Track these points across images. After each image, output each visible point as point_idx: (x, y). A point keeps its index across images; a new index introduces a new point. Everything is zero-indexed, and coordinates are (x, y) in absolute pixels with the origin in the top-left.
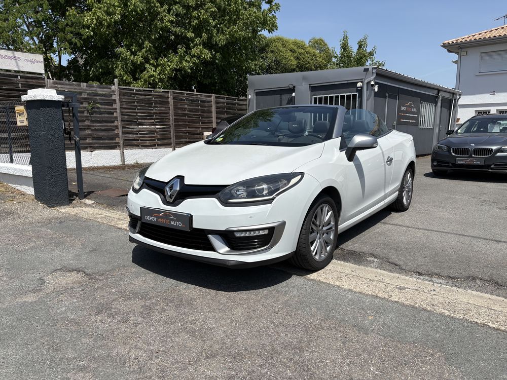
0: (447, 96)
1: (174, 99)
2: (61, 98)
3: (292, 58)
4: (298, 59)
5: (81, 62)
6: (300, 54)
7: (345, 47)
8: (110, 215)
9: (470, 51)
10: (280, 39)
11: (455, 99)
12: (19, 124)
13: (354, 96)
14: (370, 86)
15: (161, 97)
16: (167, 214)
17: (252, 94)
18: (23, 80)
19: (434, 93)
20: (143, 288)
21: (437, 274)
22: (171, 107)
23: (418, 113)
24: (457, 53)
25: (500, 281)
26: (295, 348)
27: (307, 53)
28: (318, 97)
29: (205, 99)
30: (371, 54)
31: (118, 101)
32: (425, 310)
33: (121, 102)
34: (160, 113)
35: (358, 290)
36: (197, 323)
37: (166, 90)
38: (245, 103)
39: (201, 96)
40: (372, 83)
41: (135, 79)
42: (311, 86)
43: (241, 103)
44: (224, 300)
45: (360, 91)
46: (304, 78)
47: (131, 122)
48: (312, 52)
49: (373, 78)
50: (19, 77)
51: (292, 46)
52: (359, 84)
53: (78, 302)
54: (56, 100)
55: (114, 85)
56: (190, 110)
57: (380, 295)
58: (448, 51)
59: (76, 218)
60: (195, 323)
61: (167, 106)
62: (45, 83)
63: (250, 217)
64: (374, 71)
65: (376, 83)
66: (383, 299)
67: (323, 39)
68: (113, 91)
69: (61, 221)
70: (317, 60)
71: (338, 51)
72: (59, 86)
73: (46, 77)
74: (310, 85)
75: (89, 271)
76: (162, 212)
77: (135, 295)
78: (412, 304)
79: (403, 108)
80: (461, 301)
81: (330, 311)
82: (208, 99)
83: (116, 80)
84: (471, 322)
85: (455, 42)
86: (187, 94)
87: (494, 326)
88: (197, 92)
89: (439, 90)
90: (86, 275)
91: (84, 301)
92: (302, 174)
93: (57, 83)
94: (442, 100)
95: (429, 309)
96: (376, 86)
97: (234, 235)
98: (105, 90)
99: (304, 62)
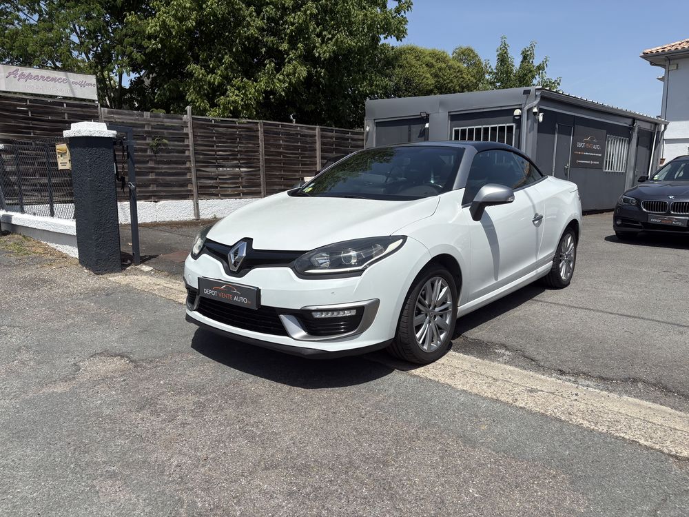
0: (646, 126)
1: (265, 132)
2: (112, 133)
3: (428, 75)
4: (436, 76)
5: (147, 82)
6: (440, 69)
7: (503, 59)
8: (170, 286)
9: (681, 63)
10: (412, 50)
11: (658, 132)
12: (60, 167)
13: (510, 128)
14: (532, 115)
15: (249, 130)
16: (230, 287)
17: (371, 125)
18: (70, 108)
19: (626, 123)
20: (199, 380)
21: (584, 374)
22: (261, 143)
23: (602, 151)
24: (663, 66)
25: (669, 386)
26: (378, 461)
27: (450, 68)
28: (460, 129)
29: (307, 132)
30: (540, 68)
31: (191, 136)
32: (558, 420)
33: (195, 136)
34: (246, 151)
35: (474, 391)
36: (260, 426)
37: (255, 121)
38: (361, 137)
39: (302, 128)
40: (535, 110)
41: (213, 105)
42: (451, 114)
43: (356, 137)
44: (298, 398)
45: (518, 121)
46: (442, 104)
47: (207, 163)
48: (456, 67)
49: (536, 103)
50: (65, 105)
51: (428, 58)
52: (517, 112)
53: (117, 394)
54: (106, 136)
55: (186, 114)
56: (287, 148)
57: (502, 399)
58: (651, 63)
59: (128, 290)
60: (258, 427)
61: (256, 142)
62: (97, 113)
63: (333, 293)
64: (538, 93)
65: (541, 110)
66: (506, 404)
67: (473, 48)
68: (185, 122)
69: (109, 293)
70: (463, 78)
71: (494, 64)
72: (115, 116)
73: (99, 105)
74: (449, 112)
75: (136, 357)
76: (223, 284)
77: (188, 389)
78: (542, 411)
79: (580, 145)
80: (609, 410)
81: (432, 417)
82: (311, 132)
83: (188, 108)
84: (617, 438)
85: (660, 51)
86: (283, 126)
87: (646, 443)
88: (296, 123)
89: (634, 119)
90: (131, 361)
91: (124, 393)
92: (405, 238)
93: (113, 113)
94: (638, 133)
95: (563, 418)
96: (541, 114)
97: (312, 316)
98: (174, 120)
99: (445, 80)
